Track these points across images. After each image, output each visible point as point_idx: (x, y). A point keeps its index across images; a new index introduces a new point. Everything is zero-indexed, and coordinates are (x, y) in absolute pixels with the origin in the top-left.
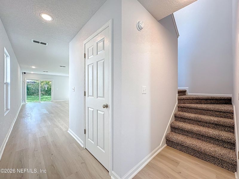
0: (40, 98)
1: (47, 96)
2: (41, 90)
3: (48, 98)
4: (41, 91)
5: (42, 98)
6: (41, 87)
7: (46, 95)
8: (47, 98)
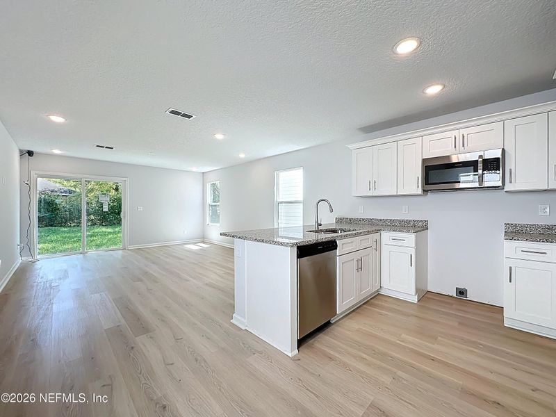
0: (86, 234)
1: (104, 229)
2: (87, 210)
3: (110, 233)
4: (88, 214)
5: (91, 236)
6: (88, 203)
7: (101, 225)
8: (104, 234)
